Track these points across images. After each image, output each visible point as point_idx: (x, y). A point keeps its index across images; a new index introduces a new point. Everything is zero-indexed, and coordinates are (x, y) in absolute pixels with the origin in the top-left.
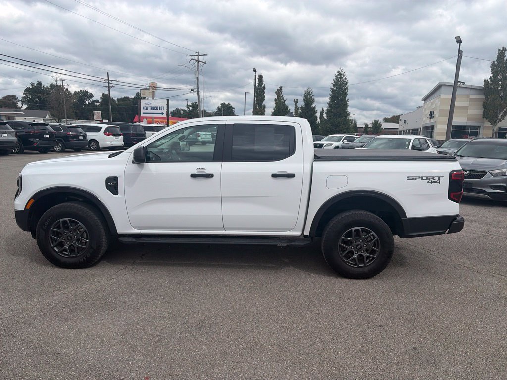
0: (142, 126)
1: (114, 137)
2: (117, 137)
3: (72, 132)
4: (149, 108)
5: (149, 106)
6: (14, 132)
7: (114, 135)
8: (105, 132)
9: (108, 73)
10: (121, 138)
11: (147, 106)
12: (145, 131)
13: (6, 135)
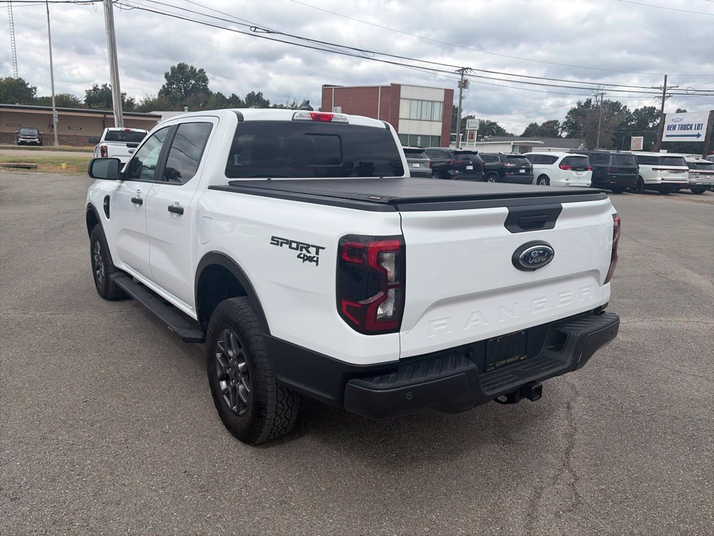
0: (635, 156)
1: (574, 173)
2: (580, 173)
3: (510, 163)
4: (677, 126)
5: (677, 124)
6: (428, 161)
7: (574, 169)
8: (561, 166)
9: (666, 76)
10: (589, 173)
11: (674, 124)
12: (638, 164)
13: (417, 165)
